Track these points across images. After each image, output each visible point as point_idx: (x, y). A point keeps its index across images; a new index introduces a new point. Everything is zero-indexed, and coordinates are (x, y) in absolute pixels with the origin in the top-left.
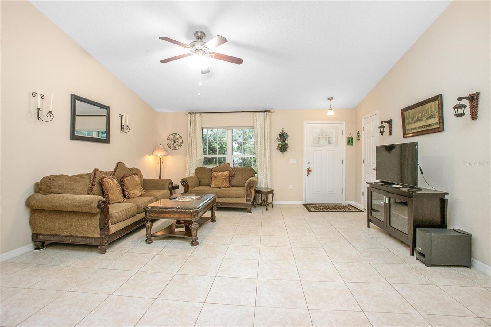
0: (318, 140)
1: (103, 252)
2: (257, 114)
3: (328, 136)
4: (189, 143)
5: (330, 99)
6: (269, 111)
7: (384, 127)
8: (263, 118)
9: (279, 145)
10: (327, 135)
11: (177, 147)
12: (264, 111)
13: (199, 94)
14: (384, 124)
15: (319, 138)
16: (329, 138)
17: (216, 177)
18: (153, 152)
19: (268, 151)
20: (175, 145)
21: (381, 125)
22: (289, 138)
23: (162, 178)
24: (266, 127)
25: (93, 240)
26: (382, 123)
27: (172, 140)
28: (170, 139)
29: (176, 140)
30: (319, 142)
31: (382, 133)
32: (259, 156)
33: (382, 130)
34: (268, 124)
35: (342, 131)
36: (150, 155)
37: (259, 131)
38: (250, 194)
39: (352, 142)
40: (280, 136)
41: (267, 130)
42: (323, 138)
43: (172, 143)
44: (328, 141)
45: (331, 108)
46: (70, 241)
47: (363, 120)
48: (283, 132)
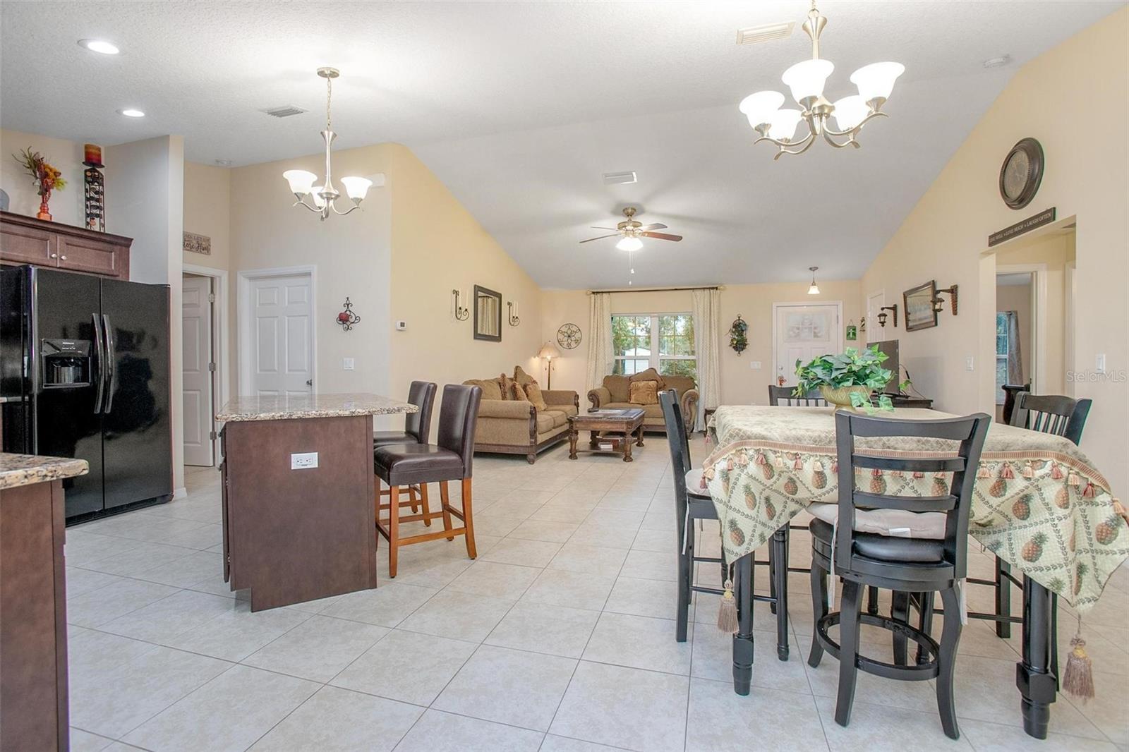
0: (797, 331)
1: (532, 462)
2: (698, 292)
3: (812, 326)
4: (593, 339)
5: (813, 269)
6: (717, 288)
7: (885, 315)
8: (707, 299)
9: (732, 340)
10: (811, 324)
11: (573, 344)
12: (709, 288)
13: (630, 283)
14: (885, 311)
15: (798, 329)
16: (815, 328)
17: (637, 389)
18: (540, 352)
19: (715, 351)
20: (569, 341)
21: (881, 312)
22: (749, 329)
23: (551, 389)
24: (712, 313)
25: (522, 449)
26: (883, 309)
27: (566, 334)
28: (563, 333)
29: (571, 333)
30: (798, 335)
31: (883, 323)
32: (701, 358)
33: (882, 320)
34: (715, 308)
35: (838, 317)
36: (535, 357)
37: (701, 319)
38: (689, 413)
39: (854, 334)
40: (734, 327)
41: (714, 318)
42: (806, 328)
43: (566, 338)
44: (813, 334)
45: (814, 284)
46: (496, 450)
47: (869, 300)
48: (739, 320)
